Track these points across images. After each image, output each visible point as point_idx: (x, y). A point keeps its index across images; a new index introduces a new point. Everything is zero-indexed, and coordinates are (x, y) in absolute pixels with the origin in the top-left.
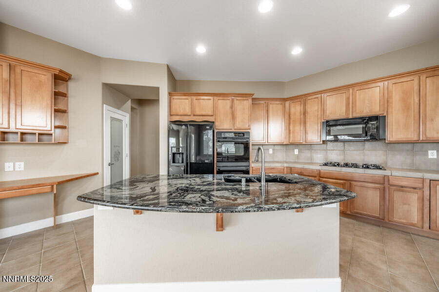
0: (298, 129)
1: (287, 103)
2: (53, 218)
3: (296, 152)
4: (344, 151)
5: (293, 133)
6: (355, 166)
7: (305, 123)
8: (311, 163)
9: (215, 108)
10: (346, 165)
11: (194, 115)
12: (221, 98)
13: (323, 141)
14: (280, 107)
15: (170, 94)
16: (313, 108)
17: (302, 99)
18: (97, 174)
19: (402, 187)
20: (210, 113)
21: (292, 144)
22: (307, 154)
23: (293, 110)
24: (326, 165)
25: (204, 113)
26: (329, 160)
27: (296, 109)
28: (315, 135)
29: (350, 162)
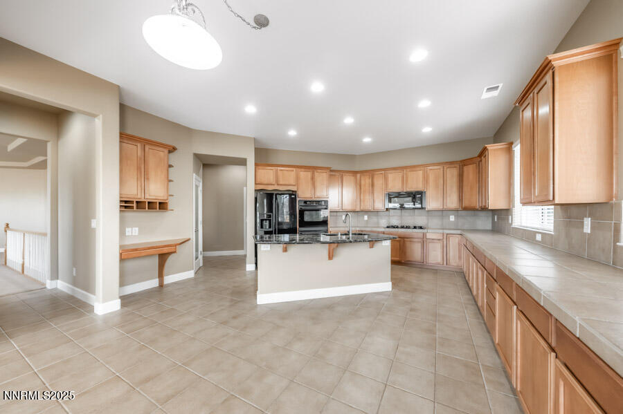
0: (368, 197)
1: (358, 175)
2: (157, 280)
3: (366, 217)
4: (401, 216)
5: (364, 201)
6: (408, 227)
7: (373, 193)
8: (378, 227)
9: (298, 178)
10: (403, 227)
11: (278, 185)
12: (303, 170)
13: (387, 209)
14: (352, 178)
15: (256, 165)
16: (379, 182)
17: (371, 173)
18: (189, 240)
19: (433, 239)
20: (293, 183)
21: (362, 211)
22: (374, 219)
23: (363, 182)
24: (388, 227)
25: (287, 183)
26: (391, 225)
27: (366, 181)
28: (380, 203)
29: (405, 225)
